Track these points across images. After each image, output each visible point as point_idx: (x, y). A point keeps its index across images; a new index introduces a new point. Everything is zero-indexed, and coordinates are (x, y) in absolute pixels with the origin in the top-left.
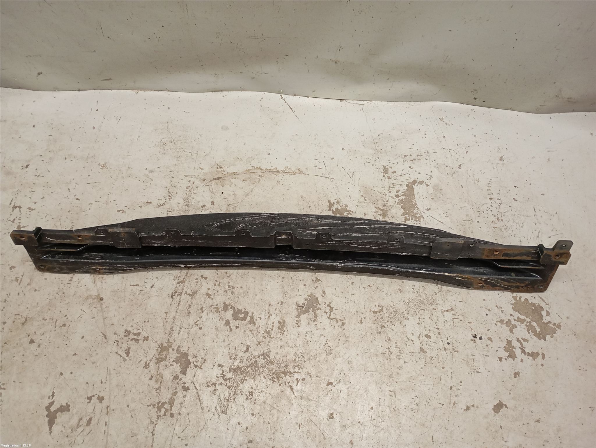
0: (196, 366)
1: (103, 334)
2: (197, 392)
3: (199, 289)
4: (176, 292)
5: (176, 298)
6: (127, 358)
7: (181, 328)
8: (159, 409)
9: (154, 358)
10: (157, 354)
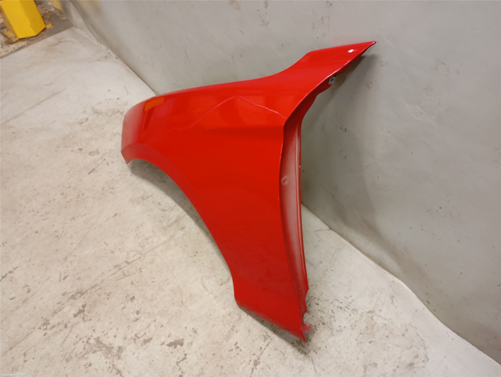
0: (83, 318)
1: (66, 257)
2: (68, 335)
3: (132, 275)
4: (119, 266)
5: (116, 269)
6: (62, 280)
7: (100, 289)
8: (44, 325)
9: (71, 294)
10: (75, 292)
